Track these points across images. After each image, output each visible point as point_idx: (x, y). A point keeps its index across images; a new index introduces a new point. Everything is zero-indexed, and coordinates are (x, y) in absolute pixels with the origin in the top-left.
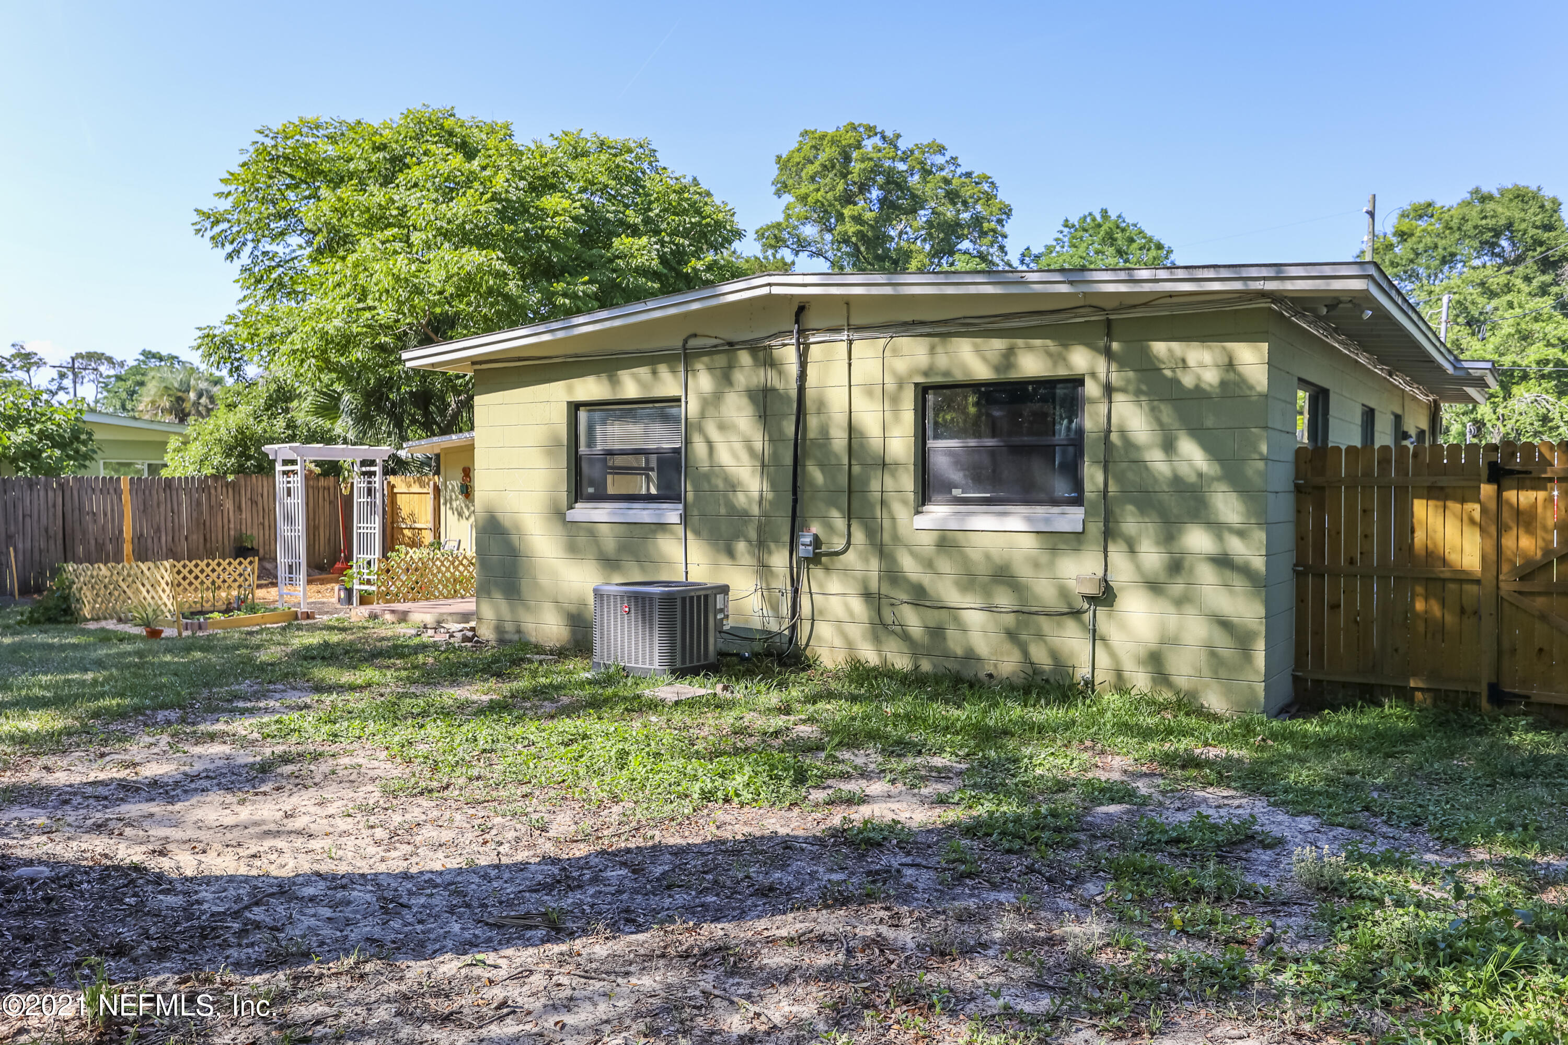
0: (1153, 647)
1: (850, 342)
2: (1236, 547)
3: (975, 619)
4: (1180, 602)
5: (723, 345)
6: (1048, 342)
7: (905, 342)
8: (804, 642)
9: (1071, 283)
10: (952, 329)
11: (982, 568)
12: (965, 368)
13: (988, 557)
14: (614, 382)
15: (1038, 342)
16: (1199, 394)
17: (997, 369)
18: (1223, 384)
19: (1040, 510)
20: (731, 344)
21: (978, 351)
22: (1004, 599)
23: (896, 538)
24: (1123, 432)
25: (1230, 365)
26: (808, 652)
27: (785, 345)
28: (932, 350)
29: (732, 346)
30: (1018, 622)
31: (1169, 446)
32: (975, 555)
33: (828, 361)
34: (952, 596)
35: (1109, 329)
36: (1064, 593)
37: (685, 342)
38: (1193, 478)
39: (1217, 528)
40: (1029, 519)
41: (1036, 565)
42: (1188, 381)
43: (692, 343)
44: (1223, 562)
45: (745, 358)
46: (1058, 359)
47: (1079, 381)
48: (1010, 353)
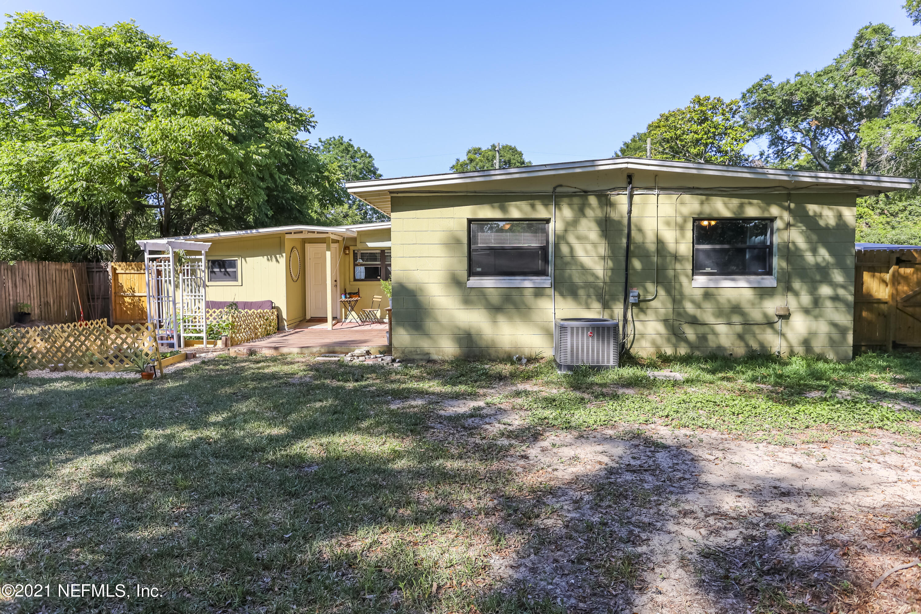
0: (806, 335)
1: (658, 195)
2: (841, 292)
3: (722, 328)
4: (816, 317)
5: (580, 192)
6: (759, 202)
7: (687, 197)
8: (629, 346)
9: (788, 175)
10: (714, 193)
11: (726, 306)
12: (718, 212)
13: (729, 301)
14: (504, 209)
15: (755, 201)
16: (827, 228)
17: (734, 213)
18: (838, 225)
19: (752, 278)
20: (585, 192)
21: (725, 204)
22: (736, 319)
23: (681, 294)
24: (794, 243)
25: (840, 216)
26: (631, 350)
27: (618, 194)
28: (702, 203)
29: (586, 193)
30: (744, 329)
31: (814, 251)
32: (722, 300)
33: (645, 204)
34: (710, 319)
35: (789, 197)
36: (765, 315)
37: (555, 188)
38: (823, 264)
39: (834, 285)
40: (748, 281)
41: (753, 304)
42: (822, 223)
43: (559, 190)
44: (835, 298)
45: (593, 200)
46: (764, 210)
47: (772, 220)
48: (742, 206)
